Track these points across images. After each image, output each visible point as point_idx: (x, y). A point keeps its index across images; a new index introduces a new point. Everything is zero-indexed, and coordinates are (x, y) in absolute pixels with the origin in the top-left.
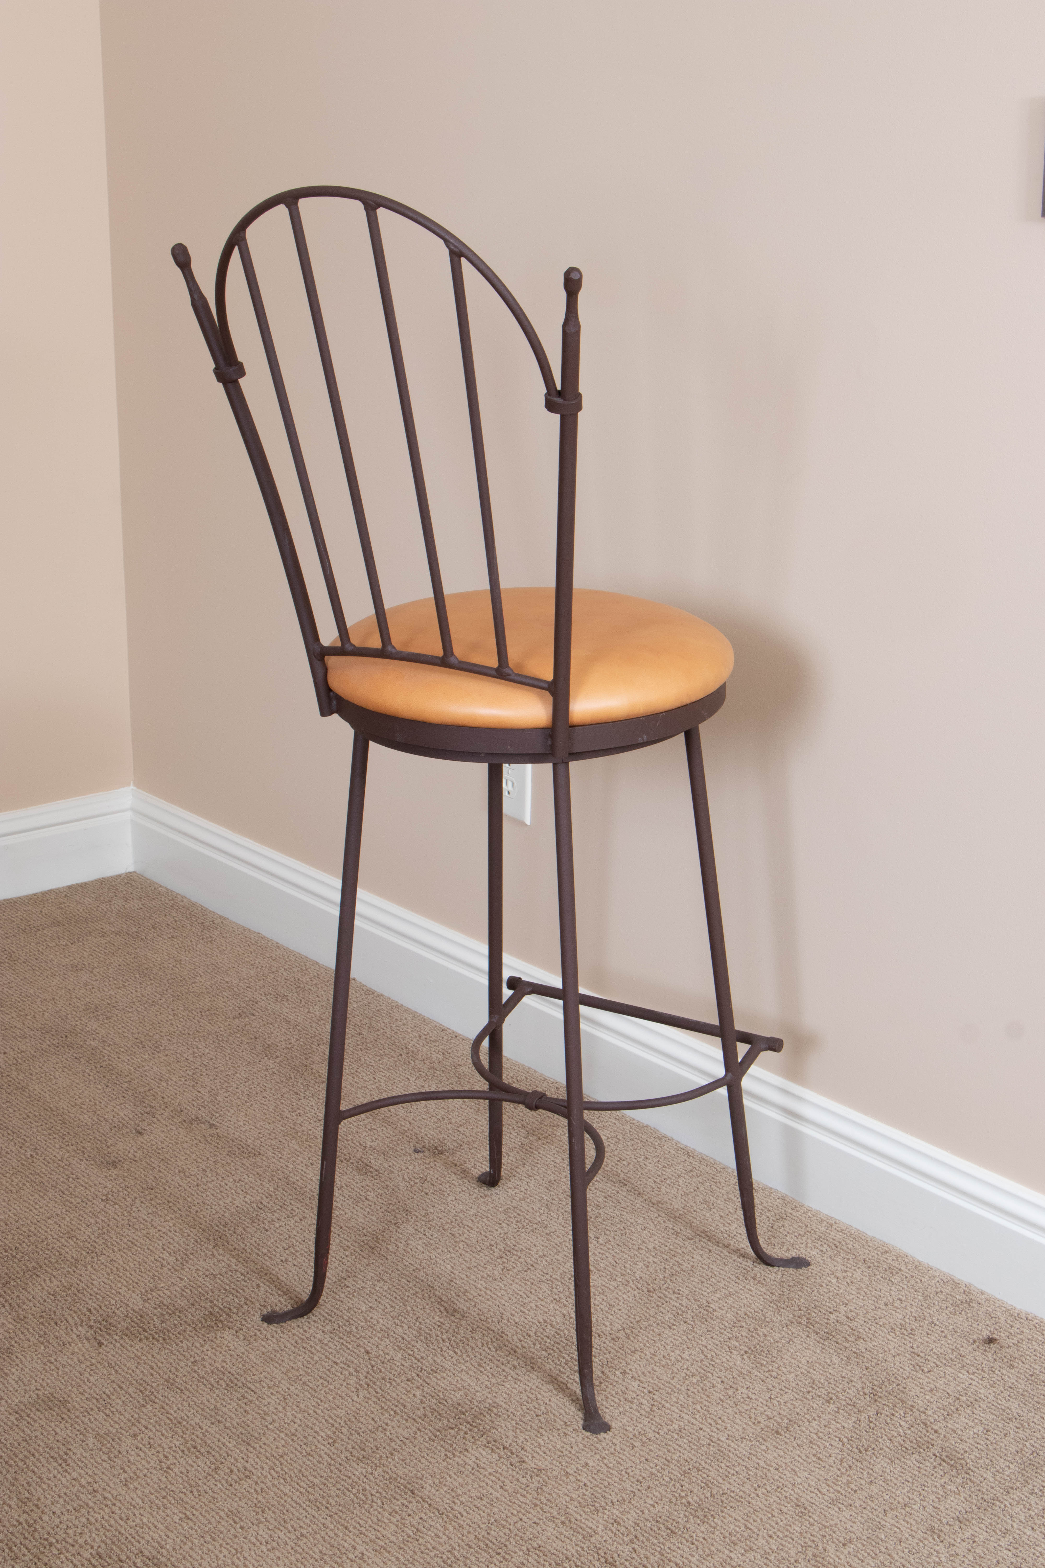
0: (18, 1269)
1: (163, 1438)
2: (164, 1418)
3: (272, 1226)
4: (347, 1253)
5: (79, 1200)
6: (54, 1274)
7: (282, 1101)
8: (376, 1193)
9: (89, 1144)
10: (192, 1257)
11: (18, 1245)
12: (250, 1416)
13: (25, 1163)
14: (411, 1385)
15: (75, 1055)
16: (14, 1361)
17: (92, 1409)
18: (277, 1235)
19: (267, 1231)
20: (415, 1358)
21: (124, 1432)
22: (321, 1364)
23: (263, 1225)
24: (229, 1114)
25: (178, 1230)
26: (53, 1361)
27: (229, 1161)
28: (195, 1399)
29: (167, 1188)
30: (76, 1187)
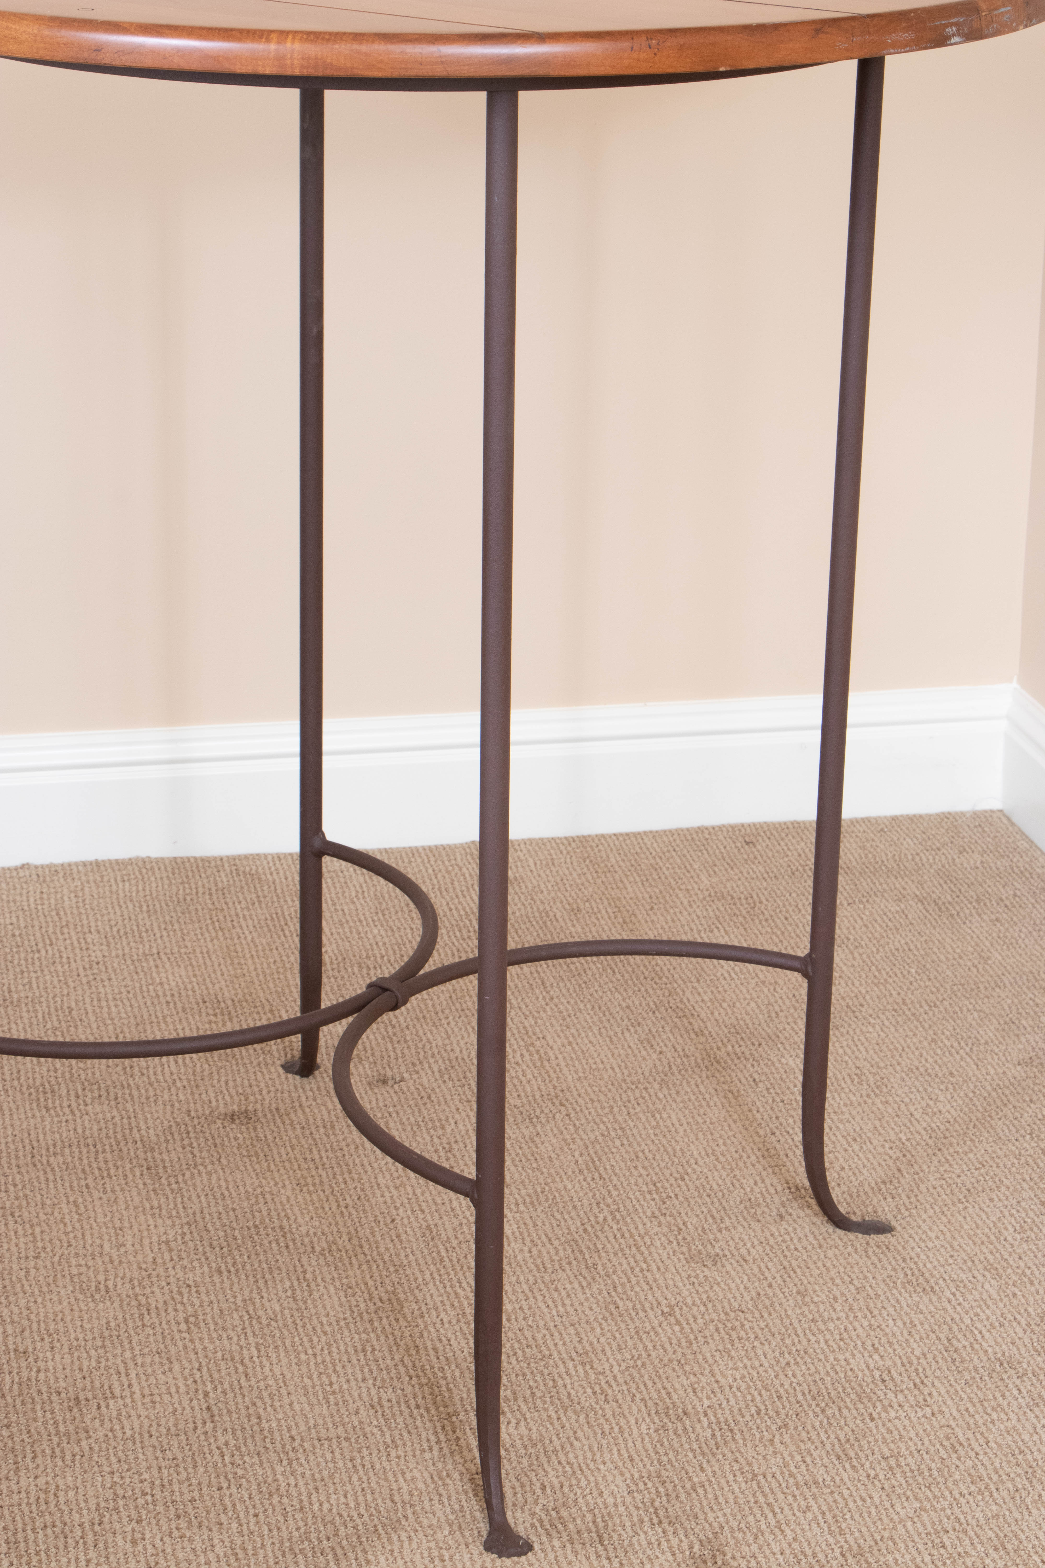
3: (883, 1415)
4: (973, 1488)
5: (630, 1305)
6: (528, 1415)
7: (1014, 1212)
9: (695, 1220)
10: (738, 1436)
13: (589, 1229)
18: (883, 1430)
23: (871, 1410)
24: (924, 1216)
25: (742, 1388)
26: (447, 1558)
27: (880, 1292)
29: (766, 1315)
30: (638, 1283)
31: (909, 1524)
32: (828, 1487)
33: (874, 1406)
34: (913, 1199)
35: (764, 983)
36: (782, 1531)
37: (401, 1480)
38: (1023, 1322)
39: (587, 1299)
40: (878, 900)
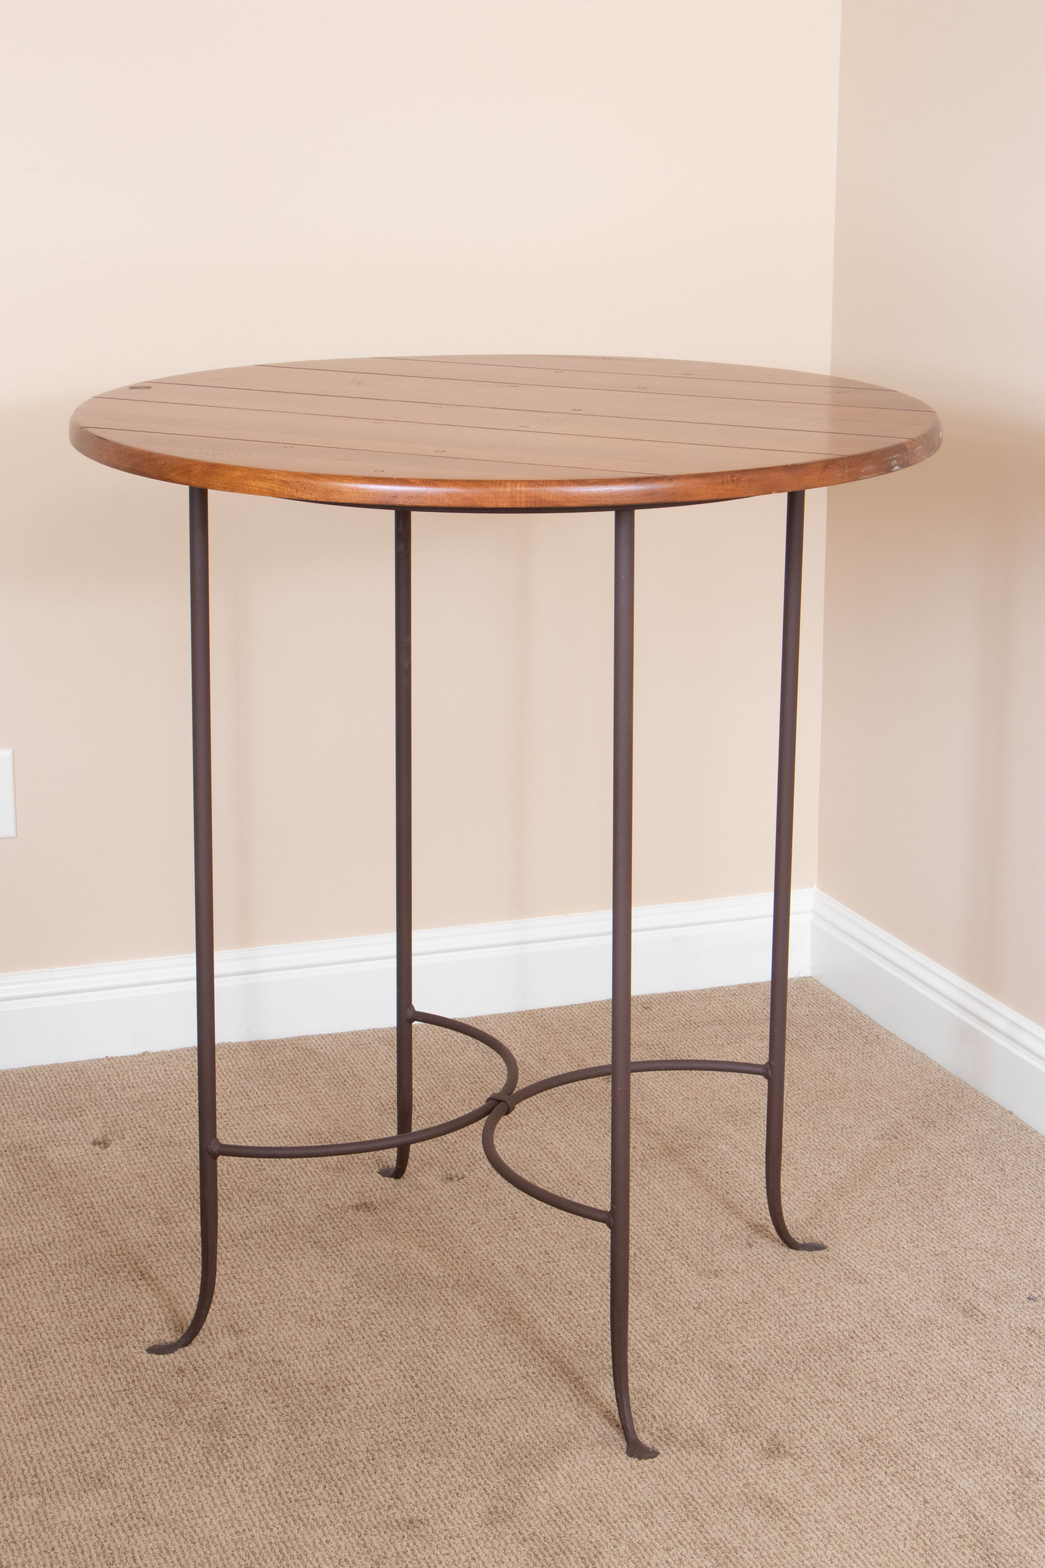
0: (594, 1365)
1: (695, 1557)
2: (701, 1536)
3: (859, 1357)
4: (930, 1396)
5: (671, 1305)
8: (976, 1338)
9: (695, 1250)
10: (769, 1377)
11: (599, 1342)
12: (788, 1549)
14: (963, 1543)
15: (703, 1157)
16: (568, 1457)
17: (631, 1517)
18: (862, 1367)
19: (853, 1361)
20: (975, 1516)
21: (657, 1544)
22: (875, 1506)
23: (850, 1355)
24: (845, 1237)
25: (763, 1349)
27: (832, 1285)
28: (738, 1522)
29: (762, 1304)
30: (671, 1291)
31: (896, 1420)
32: (838, 1402)
33: (851, 1353)
34: (834, 1227)
35: (688, 1098)
36: (817, 1430)
37: (559, 1420)
38: (931, 1297)
39: (641, 1303)
40: (747, 1040)
